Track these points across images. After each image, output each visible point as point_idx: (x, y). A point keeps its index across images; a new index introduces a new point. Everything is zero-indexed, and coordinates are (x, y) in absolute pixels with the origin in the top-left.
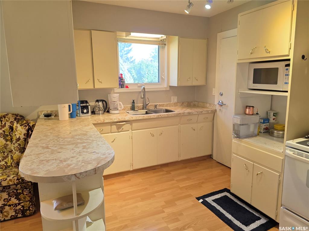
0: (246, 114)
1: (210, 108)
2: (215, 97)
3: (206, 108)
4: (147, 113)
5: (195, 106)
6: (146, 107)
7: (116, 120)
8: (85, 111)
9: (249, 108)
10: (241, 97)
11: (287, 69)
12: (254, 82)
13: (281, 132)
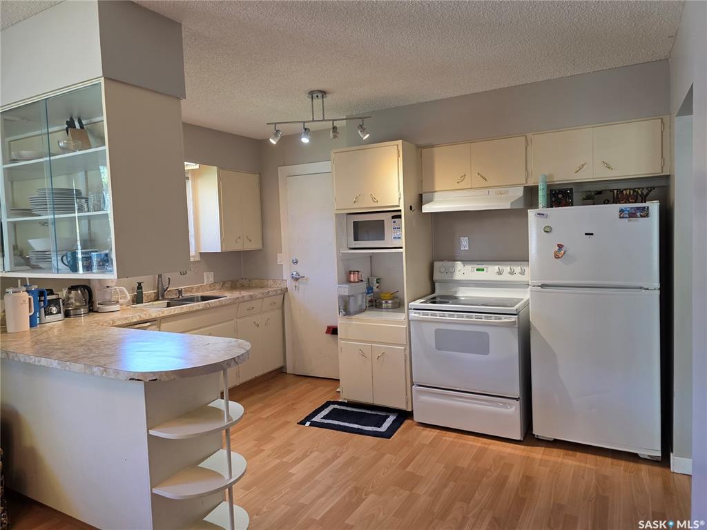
0: (351, 282)
1: (279, 286)
2: (284, 267)
3: (267, 286)
4: (169, 305)
5: (243, 287)
6: (163, 296)
7: (135, 320)
8: (54, 310)
9: (354, 274)
10: (343, 259)
11: (394, 222)
12: (356, 239)
13: (390, 302)
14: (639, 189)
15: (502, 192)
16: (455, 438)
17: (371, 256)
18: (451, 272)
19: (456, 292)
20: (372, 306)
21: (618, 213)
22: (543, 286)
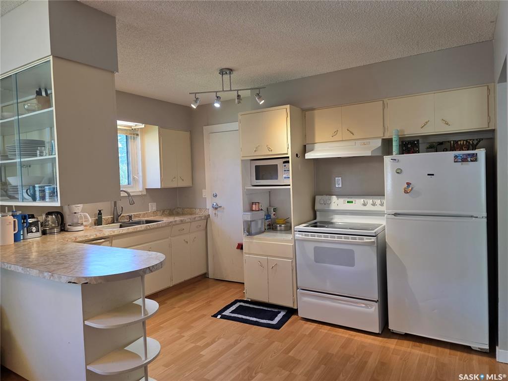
0: (253, 211)
1: (203, 213)
2: (207, 199)
3: (195, 214)
4: (121, 226)
5: (178, 214)
6: (117, 220)
7: (92, 237)
9: (255, 204)
10: (248, 194)
11: (285, 166)
12: (257, 179)
13: (283, 226)
14: (470, 140)
15: (366, 143)
16: (329, 330)
17: (270, 192)
18: (328, 204)
19: (332, 219)
20: (270, 228)
21: (453, 158)
22: (396, 214)
